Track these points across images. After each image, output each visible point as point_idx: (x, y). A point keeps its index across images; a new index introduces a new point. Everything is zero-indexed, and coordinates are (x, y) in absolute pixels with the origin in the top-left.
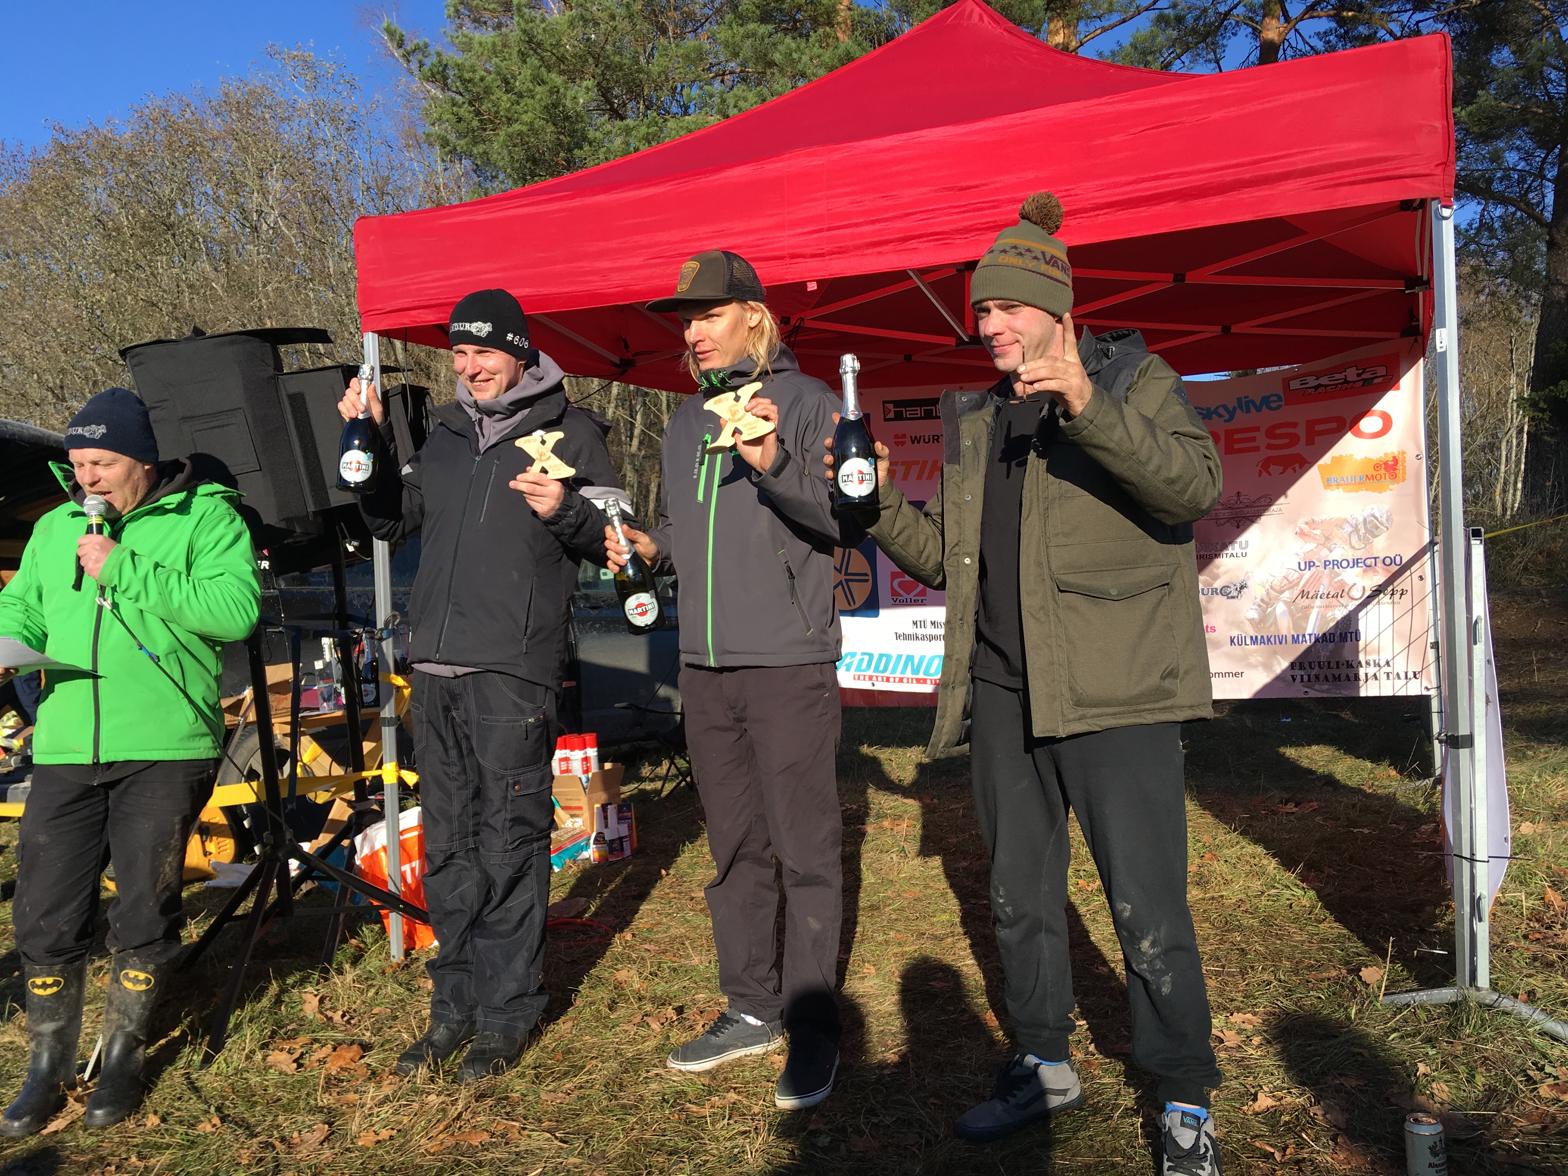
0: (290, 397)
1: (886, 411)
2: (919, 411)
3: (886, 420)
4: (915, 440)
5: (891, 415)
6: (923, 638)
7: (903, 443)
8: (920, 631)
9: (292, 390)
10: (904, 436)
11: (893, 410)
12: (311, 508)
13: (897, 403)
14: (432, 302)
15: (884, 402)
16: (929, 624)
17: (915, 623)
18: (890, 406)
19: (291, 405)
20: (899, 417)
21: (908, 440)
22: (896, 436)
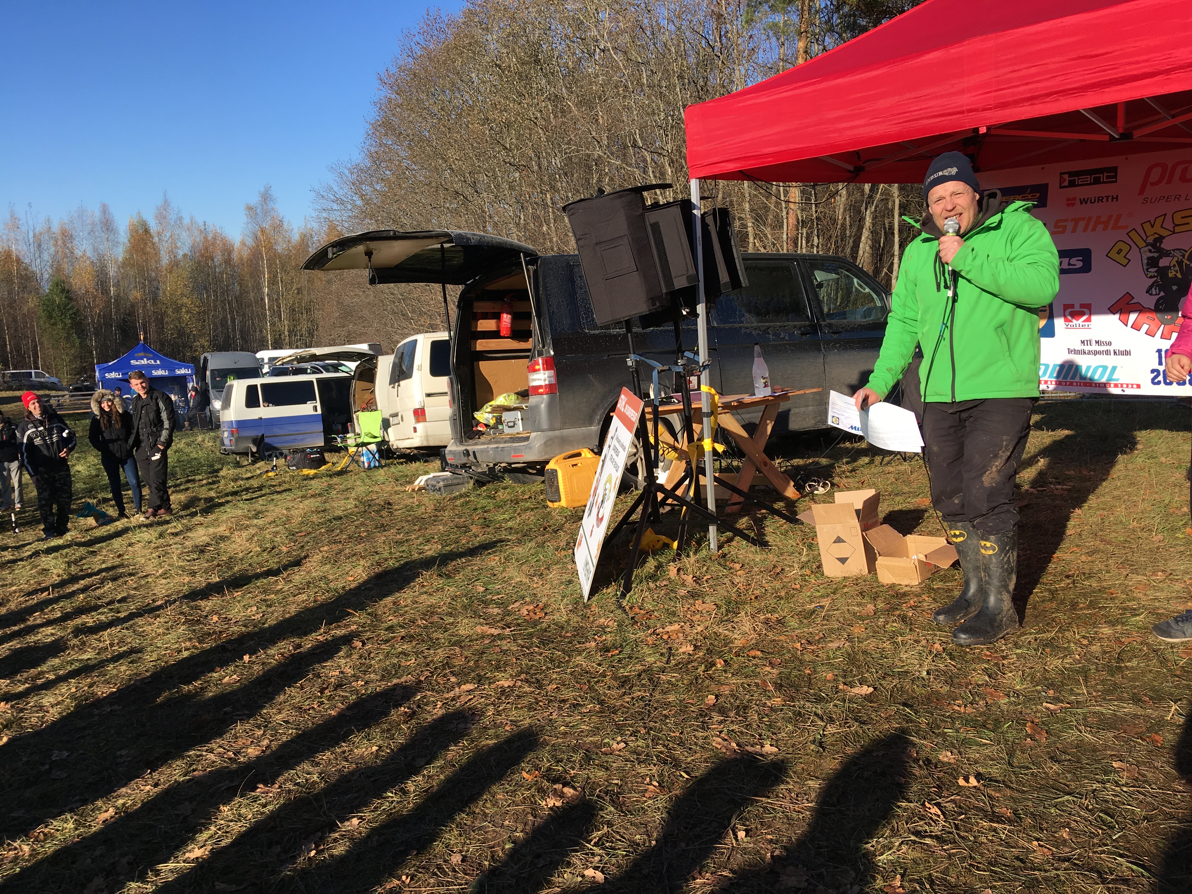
0: (651, 225)
1: (1062, 180)
2: (1089, 179)
3: (1061, 187)
4: (1083, 201)
5: (1066, 183)
6: (1089, 353)
7: (1073, 205)
8: (1087, 348)
9: (652, 221)
10: (1074, 199)
11: (1067, 179)
12: (664, 291)
13: (1071, 174)
14: (732, 158)
15: (1062, 174)
16: (1094, 343)
17: (1083, 342)
18: (1066, 177)
19: (652, 230)
20: (1072, 184)
21: (1078, 201)
22: (1068, 199)
